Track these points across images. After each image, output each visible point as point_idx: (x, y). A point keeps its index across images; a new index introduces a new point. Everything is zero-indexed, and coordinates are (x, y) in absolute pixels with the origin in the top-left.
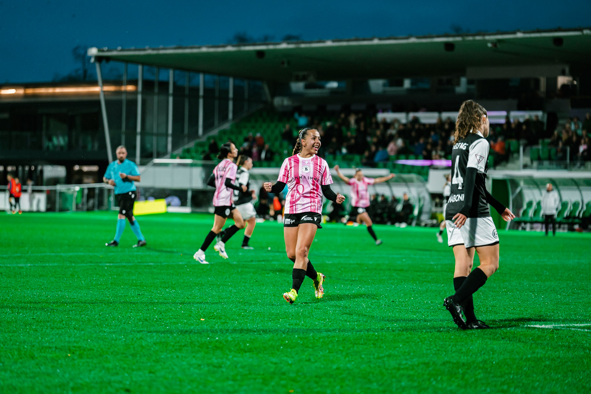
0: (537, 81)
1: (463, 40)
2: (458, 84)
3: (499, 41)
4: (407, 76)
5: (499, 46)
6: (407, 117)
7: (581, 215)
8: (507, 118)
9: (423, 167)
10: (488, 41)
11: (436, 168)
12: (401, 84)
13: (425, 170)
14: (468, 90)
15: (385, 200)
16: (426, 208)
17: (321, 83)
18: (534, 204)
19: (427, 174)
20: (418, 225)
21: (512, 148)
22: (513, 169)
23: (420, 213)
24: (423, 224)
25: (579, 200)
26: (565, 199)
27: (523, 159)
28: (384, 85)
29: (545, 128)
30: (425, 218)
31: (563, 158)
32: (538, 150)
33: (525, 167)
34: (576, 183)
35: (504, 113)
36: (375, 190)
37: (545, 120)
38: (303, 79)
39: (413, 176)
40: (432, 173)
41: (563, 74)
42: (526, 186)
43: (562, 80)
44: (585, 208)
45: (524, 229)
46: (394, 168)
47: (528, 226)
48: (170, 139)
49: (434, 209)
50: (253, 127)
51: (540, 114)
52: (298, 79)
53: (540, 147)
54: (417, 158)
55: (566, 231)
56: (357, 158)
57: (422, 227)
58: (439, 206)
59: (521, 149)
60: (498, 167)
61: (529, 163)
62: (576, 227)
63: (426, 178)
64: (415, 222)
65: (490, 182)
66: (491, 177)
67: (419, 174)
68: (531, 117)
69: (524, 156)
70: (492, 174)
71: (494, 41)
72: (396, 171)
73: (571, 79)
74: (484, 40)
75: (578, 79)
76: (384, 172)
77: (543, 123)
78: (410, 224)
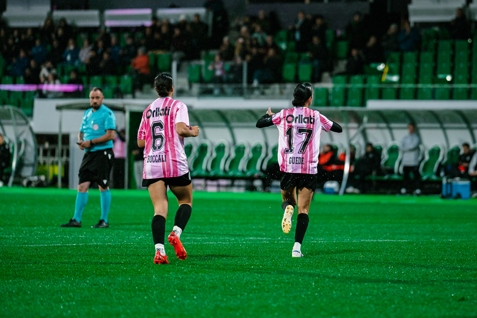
7: (265, 167)
8: (155, 18)
9: (24, 93)
11: (42, 95)
13: (27, 100)
16: (30, 158)
18: (195, 150)
19: (32, 106)
20: (18, 183)
21: (160, 65)
23: (21, 164)
24: (25, 182)
26: (240, 141)
27: (177, 81)
29: (210, 34)
30: (27, 172)
32: (200, 67)
33: (181, 93)
34: (256, 118)
35: (148, 12)
37: (210, 22)
39: (10, 108)
40: (38, 103)
44: (270, 155)
49: (41, 159)
51: (202, 11)
53: (203, 62)
54: (15, 83)
55: (242, 190)
57: (23, 186)
58: (49, 153)
59: (174, 65)
60: (138, 94)
61: (186, 87)
62: (258, 183)
63: (29, 111)
64: (11, 179)
65: (127, 115)
66: (128, 109)
67: (19, 105)
68: (187, 16)
69: (178, 77)
70: (129, 104)
77: (206, 27)
78: (6, 183)
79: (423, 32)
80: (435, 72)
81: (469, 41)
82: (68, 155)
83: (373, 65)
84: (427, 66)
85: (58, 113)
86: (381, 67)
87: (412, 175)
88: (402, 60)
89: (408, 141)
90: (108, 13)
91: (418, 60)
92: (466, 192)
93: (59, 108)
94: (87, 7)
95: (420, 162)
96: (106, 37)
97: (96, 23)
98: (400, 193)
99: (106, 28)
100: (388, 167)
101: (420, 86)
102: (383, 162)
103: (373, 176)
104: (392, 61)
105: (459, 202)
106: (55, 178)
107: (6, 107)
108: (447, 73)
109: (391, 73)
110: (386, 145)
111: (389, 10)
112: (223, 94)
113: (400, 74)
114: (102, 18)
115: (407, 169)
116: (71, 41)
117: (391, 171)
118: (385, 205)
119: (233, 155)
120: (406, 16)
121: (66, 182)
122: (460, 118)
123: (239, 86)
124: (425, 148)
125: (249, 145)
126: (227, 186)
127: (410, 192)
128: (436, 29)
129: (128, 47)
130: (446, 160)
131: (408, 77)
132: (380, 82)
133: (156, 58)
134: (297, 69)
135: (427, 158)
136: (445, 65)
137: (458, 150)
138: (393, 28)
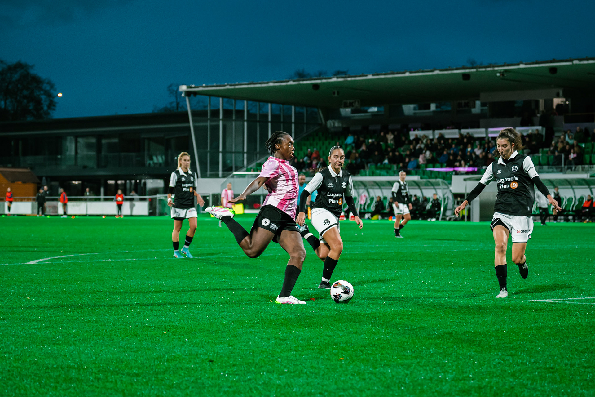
0: (537, 102)
1: (477, 71)
2: (474, 107)
3: (506, 71)
4: (433, 102)
5: (505, 75)
6: (434, 135)
7: (574, 209)
9: (447, 173)
10: (497, 71)
11: (457, 173)
12: (428, 108)
13: (448, 176)
14: (482, 110)
15: (417, 199)
16: (450, 206)
17: (366, 108)
19: (451, 179)
20: (444, 219)
23: (445, 210)
24: (448, 219)
25: (573, 197)
28: (415, 109)
29: (544, 139)
30: (448, 213)
31: (559, 163)
32: (539, 157)
34: (569, 183)
37: (544, 133)
38: (350, 105)
39: (440, 180)
40: (454, 178)
41: (558, 96)
43: (557, 101)
44: (577, 203)
46: (423, 174)
48: (245, 155)
50: (311, 145)
51: (540, 128)
52: (346, 106)
53: (540, 155)
54: (442, 167)
55: (562, 221)
56: (395, 167)
57: (447, 221)
62: (570, 218)
64: (441, 217)
67: (444, 178)
68: (533, 131)
71: (502, 71)
72: (425, 176)
73: (564, 100)
74: (494, 71)
75: (570, 99)
76: (416, 178)
77: (542, 136)
78: (438, 219)
85: (465, 182)
90: (490, 130)
93: (465, 180)
94: (478, 127)
97: (484, 135)
99: (489, 138)
106: (463, 217)
107: (438, 180)
114: (487, 133)
116: (469, 145)
121: (469, 218)
123: (560, 166)
134: (591, 157)
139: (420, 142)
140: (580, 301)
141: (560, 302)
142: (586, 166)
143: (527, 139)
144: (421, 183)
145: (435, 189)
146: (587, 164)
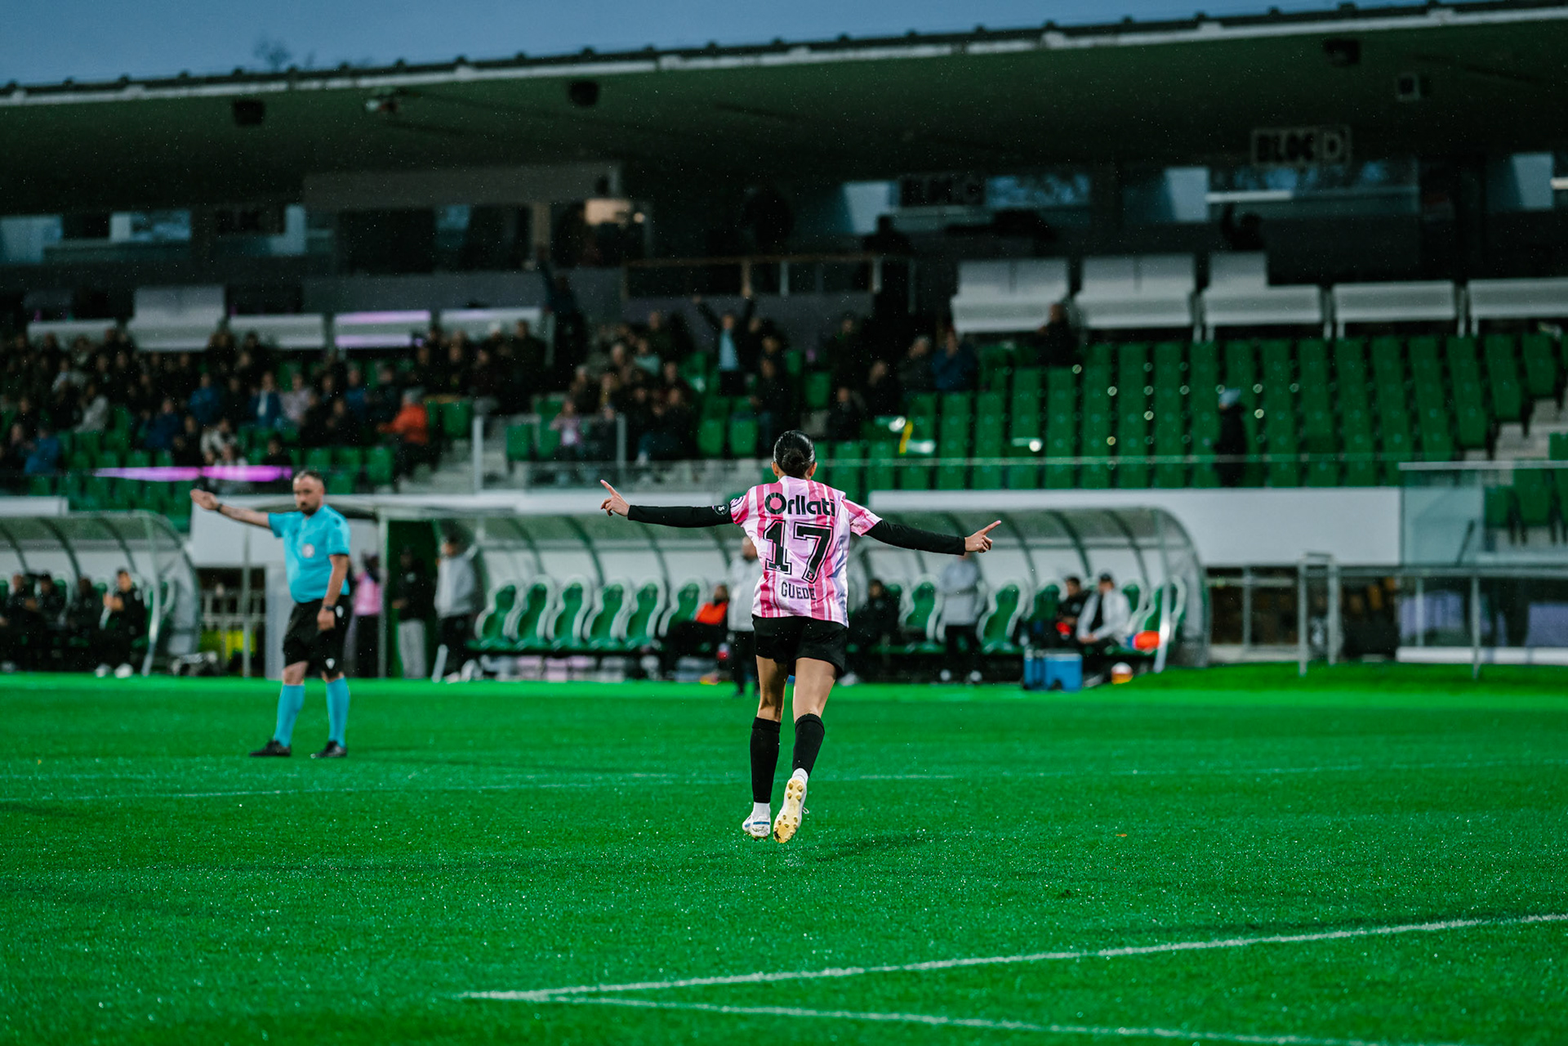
0: (523, 216)
1: (290, 91)
2: (282, 229)
3: (402, 91)
4: (123, 208)
5: (401, 108)
7: (663, 629)
8: (435, 327)
9: (172, 486)
10: (368, 93)
12: (105, 232)
13: (178, 500)
14: (311, 242)
15: (55, 590)
16: (186, 616)
18: (521, 596)
20: (161, 669)
21: (450, 427)
22: (453, 490)
23: (167, 630)
24: (176, 666)
25: (659, 583)
26: (613, 578)
27: (484, 456)
28: (49, 235)
29: (549, 360)
30: (180, 646)
31: (608, 454)
32: (530, 429)
33: (491, 481)
35: (421, 317)
36: (23, 562)
37: (549, 336)
39: (144, 515)
41: (602, 191)
42: (494, 543)
43: (599, 211)
44: (675, 606)
45: (490, 675)
46: (81, 492)
47: (503, 665)
49: (209, 618)
51: (532, 315)
53: (535, 419)
54: (153, 463)
55: (618, 678)
57: (172, 674)
58: (224, 607)
59: (478, 426)
60: (404, 484)
61: (502, 469)
62: (650, 663)
63: (182, 522)
64: (148, 661)
65: (383, 529)
66: (384, 514)
67: (162, 508)
68: (505, 326)
69: (485, 449)
70: (386, 506)
71: (388, 91)
72: (91, 501)
73: (624, 206)
74: (355, 90)
75: (646, 206)
76: (51, 507)
77: (541, 346)
78: (137, 668)
79: (982, 352)
80: (1007, 433)
81: (1076, 369)
82: (263, 610)
83: (881, 421)
84: (990, 423)
86: (898, 424)
87: (962, 644)
88: (939, 410)
89: (956, 574)
90: (342, 320)
91: (973, 409)
92: (1072, 677)
94: (298, 309)
95: (979, 616)
96: (339, 370)
97: (317, 341)
98: (939, 681)
99: (337, 351)
100: (915, 627)
101: (977, 461)
102: (903, 618)
103: (885, 646)
104: (921, 412)
105: (1060, 696)
106: (237, 658)
107: (138, 514)
108: (1031, 436)
109: (917, 436)
110: (909, 583)
111: (911, 309)
112: (577, 481)
113: (937, 437)
114: (329, 331)
115: (952, 630)
116: (267, 379)
117: (921, 636)
118: (908, 705)
119: (599, 606)
120: (948, 320)
121: (259, 666)
122: (1059, 528)
123: (609, 466)
124: (988, 587)
125: (632, 585)
126: (587, 670)
127: (960, 677)
128: (1009, 345)
129: (383, 388)
130: (1031, 610)
131: (952, 445)
132: (896, 455)
133: (440, 413)
134: (727, 430)
135: (993, 607)
136: (1026, 418)
137: (1054, 592)
138: (921, 344)
139: (64, 364)
140: (654, 995)
141: (576, 1001)
142: (711, 465)
143: (483, 357)
144: (72, 524)
145: (127, 550)
146: (712, 456)
